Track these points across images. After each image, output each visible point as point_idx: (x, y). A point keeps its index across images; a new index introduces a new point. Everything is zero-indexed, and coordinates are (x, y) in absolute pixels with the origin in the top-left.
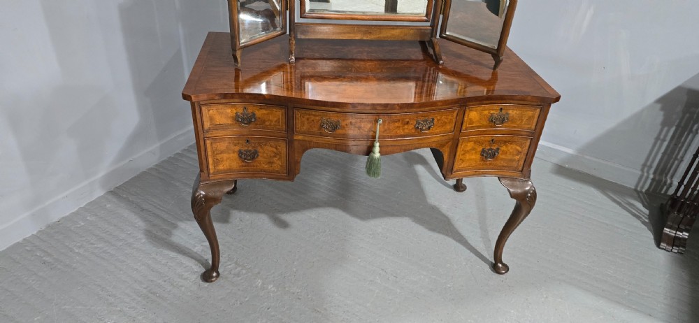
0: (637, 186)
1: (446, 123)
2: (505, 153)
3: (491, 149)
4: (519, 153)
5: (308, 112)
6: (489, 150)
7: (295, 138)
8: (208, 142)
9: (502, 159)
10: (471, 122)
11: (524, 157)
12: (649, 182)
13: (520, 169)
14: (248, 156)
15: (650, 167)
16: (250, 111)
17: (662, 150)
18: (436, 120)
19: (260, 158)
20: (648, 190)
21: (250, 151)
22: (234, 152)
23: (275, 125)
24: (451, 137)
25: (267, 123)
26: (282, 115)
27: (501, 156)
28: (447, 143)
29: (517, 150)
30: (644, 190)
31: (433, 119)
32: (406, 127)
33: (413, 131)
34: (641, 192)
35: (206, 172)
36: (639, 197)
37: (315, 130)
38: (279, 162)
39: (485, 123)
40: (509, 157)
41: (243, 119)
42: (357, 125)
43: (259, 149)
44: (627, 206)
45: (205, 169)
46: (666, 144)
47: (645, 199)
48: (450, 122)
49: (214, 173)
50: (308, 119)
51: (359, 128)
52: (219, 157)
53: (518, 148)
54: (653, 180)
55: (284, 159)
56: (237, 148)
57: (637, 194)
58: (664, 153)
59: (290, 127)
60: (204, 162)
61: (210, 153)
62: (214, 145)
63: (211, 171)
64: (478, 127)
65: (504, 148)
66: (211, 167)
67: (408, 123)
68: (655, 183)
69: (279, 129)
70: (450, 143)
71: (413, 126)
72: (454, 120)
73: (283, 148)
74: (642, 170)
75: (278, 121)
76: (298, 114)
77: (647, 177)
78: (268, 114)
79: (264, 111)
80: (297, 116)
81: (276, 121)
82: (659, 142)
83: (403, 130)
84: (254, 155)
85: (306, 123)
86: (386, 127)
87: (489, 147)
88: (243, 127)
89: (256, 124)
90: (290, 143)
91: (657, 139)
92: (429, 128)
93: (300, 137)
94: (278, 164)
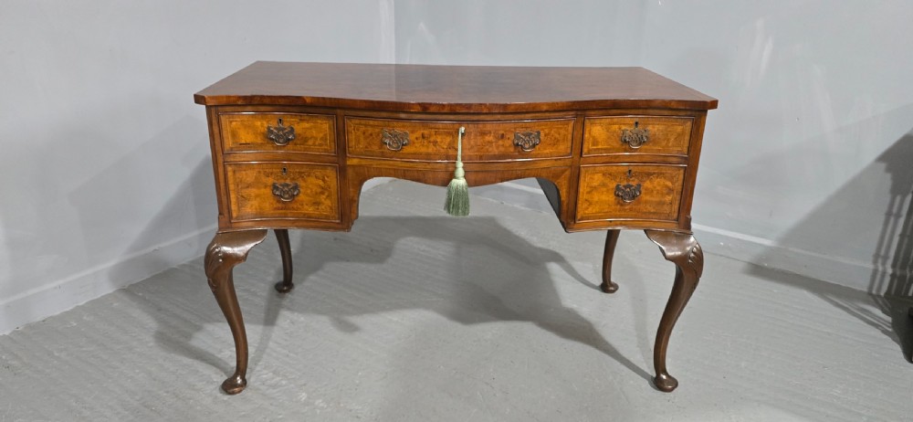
0: (871, 287)
1: (558, 141)
2: (650, 192)
3: (629, 186)
4: (671, 191)
5: (363, 122)
6: (625, 187)
7: (349, 163)
8: (229, 169)
9: (646, 202)
10: (595, 142)
11: (678, 197)
12: (887, 280)
13: (675, 215)
14: (285, 194)
15: (886, 258)
16: (286, 125)
17: (899, 230)
18: (542, 134)
19: (302, 197)
20: (888, 293)
21: (287, 185)
22: (266, 187)
23: (320, 145)
24: (568, 162)
25: (310, 142)
26: (330, 128)
27: (645, 197)
28: (563, 172)
29: (667, 186)
30: (882, 294)
31: (539, 133)
32: (501, 142)
33: (512, 149)
34: (879, 296)
35: (226, 215)
36: (877, 302)
37: (375, 148)
38: (328, 202)
39: (615, 144)
40: (656, 199)
41: (277, 135)
42: (432, 139)
43: (301, 183)
44: (859, 313)
45: (226, 211)
46: (902, 221)
47: (886, 305)
48: (564, 139)
49: (237, 218)
50: (364, 133)
51: (435, 143)
52: (246, 192)
53: (669, 184)
54: (893, 276)
55: (335, 197)
56: (270, 181)
57: (872, 297)
58: (902, 236)
59: (341, 147)
60: (224, 199)
61: (232, 187)
62: (238, 175)
63: (234, 215)
64: (606, 150)
65: (647, 184)
66: (234, 207)
67: (503, 136)
68: (896, 282)
69: (326, 151)
70: (567, 173)
71: (510, 142)
72: (570, 137)
73: (332, 179)
74: (875, 262)
75: (324, 139)
76: (351, 124)
77: (884, 273)
78: (310, 128)
79: (306, 125)
80: (350, 129)
81: (321, 139)
82: (892, 220)
83: (498, 147)
84: (293, 192)
85: (362, 138)
86: (472, 143)
87: (625, 183)
88: (278, 148)
89: (296, 144)
90: (342, 171)
91: (889, 214)
92: (534, 146)
93: (355, 161)
94: (327, 205)
